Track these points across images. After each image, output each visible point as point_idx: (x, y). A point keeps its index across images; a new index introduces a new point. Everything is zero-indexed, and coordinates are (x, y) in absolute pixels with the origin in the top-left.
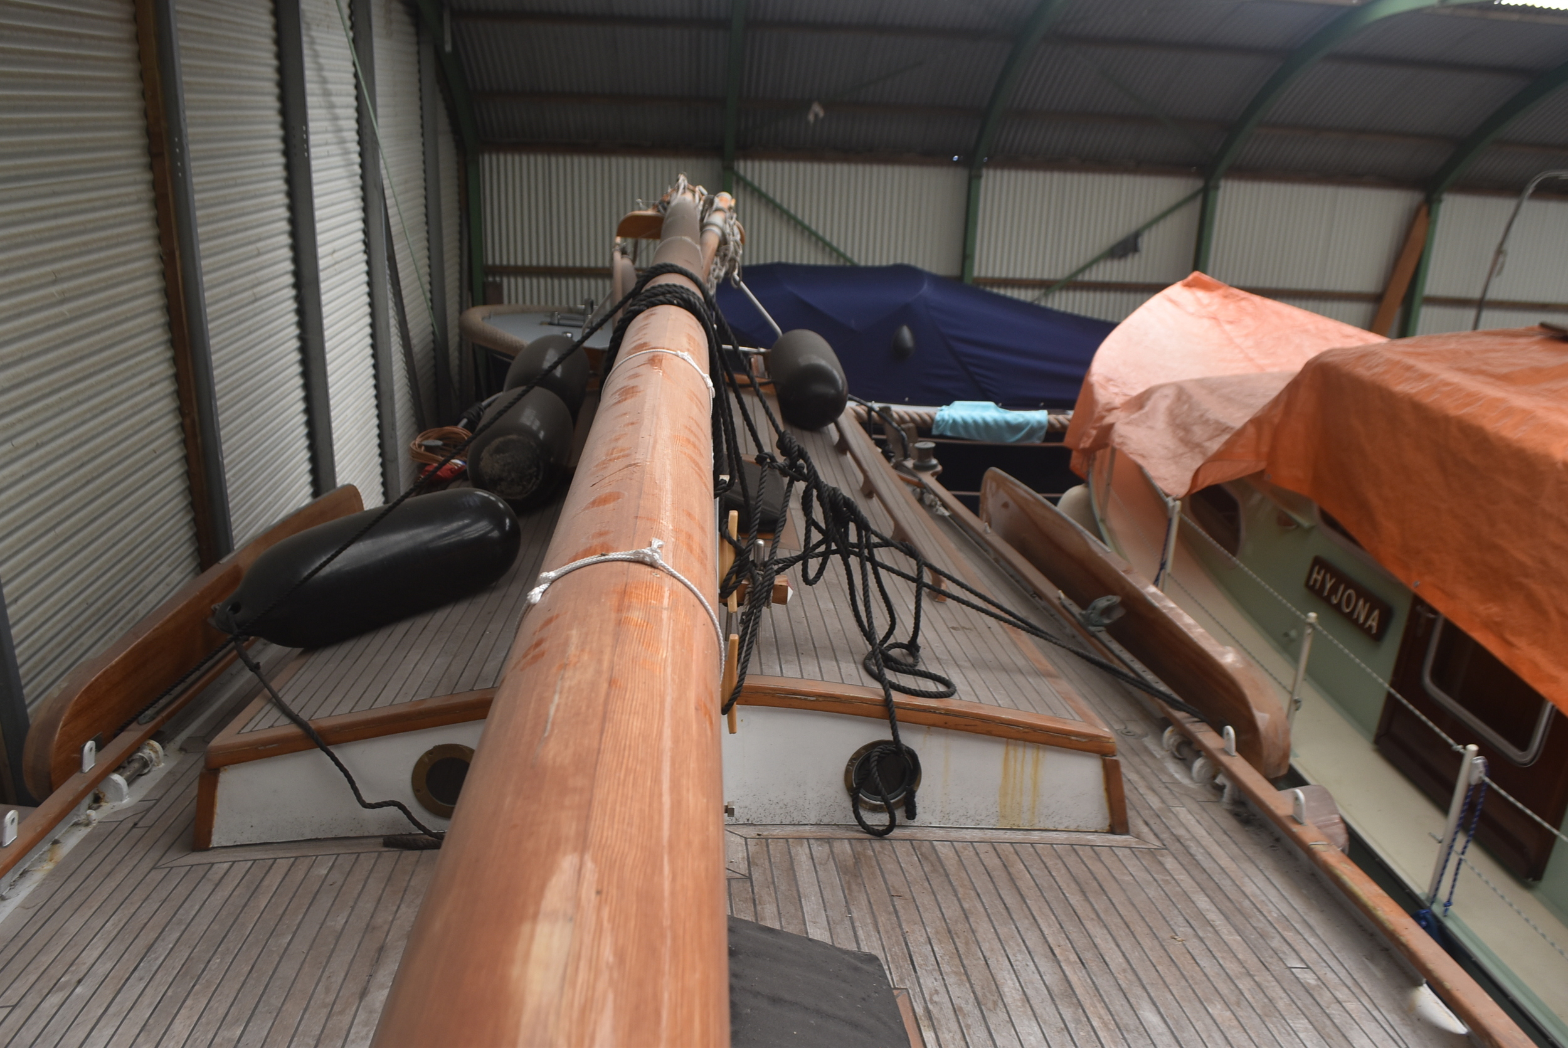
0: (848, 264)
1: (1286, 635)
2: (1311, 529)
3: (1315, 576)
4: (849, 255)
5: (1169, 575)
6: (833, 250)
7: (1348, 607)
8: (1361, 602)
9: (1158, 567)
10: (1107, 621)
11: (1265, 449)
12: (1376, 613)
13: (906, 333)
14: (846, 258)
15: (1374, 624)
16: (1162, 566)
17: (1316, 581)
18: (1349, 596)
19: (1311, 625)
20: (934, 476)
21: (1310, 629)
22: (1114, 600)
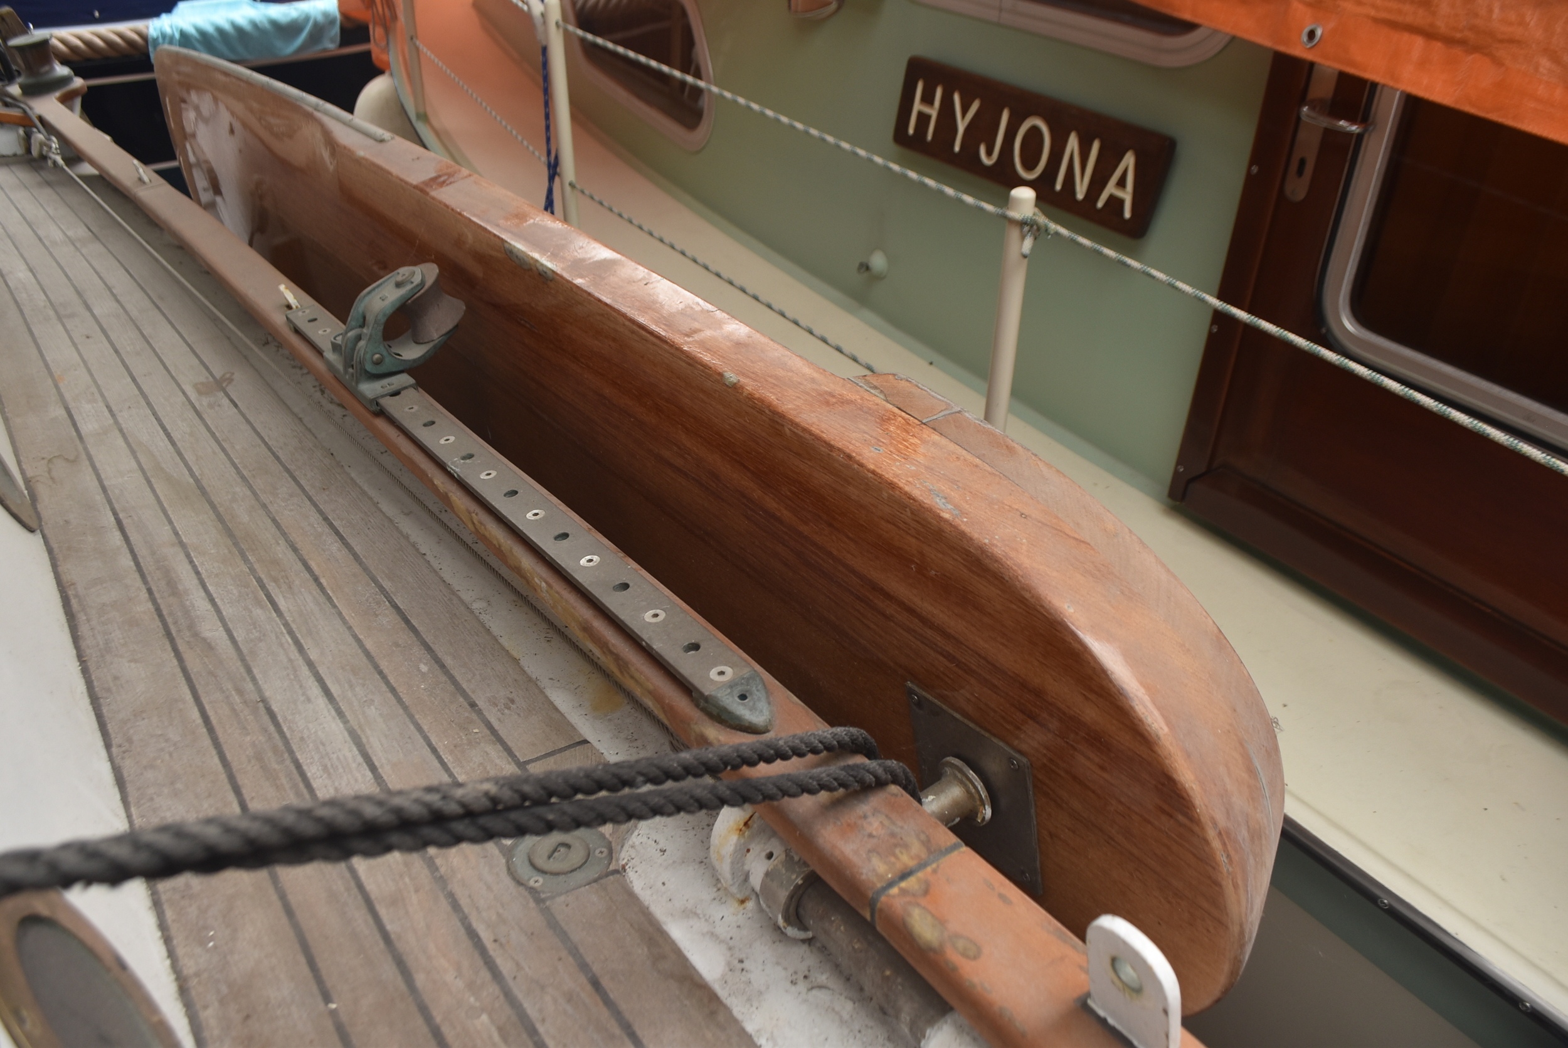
3: (918, 106)
7: (1029, 165)
8: (1073, 143)
10: (412, 353)
12: (1129, 160)
15: (1127, 196)
16: (554, 169)
17: (923, 119)
18: (1034, 135)
19: (1025, 224)
20: (66, 100)
21: (1023, 238)
22: (417, 279)
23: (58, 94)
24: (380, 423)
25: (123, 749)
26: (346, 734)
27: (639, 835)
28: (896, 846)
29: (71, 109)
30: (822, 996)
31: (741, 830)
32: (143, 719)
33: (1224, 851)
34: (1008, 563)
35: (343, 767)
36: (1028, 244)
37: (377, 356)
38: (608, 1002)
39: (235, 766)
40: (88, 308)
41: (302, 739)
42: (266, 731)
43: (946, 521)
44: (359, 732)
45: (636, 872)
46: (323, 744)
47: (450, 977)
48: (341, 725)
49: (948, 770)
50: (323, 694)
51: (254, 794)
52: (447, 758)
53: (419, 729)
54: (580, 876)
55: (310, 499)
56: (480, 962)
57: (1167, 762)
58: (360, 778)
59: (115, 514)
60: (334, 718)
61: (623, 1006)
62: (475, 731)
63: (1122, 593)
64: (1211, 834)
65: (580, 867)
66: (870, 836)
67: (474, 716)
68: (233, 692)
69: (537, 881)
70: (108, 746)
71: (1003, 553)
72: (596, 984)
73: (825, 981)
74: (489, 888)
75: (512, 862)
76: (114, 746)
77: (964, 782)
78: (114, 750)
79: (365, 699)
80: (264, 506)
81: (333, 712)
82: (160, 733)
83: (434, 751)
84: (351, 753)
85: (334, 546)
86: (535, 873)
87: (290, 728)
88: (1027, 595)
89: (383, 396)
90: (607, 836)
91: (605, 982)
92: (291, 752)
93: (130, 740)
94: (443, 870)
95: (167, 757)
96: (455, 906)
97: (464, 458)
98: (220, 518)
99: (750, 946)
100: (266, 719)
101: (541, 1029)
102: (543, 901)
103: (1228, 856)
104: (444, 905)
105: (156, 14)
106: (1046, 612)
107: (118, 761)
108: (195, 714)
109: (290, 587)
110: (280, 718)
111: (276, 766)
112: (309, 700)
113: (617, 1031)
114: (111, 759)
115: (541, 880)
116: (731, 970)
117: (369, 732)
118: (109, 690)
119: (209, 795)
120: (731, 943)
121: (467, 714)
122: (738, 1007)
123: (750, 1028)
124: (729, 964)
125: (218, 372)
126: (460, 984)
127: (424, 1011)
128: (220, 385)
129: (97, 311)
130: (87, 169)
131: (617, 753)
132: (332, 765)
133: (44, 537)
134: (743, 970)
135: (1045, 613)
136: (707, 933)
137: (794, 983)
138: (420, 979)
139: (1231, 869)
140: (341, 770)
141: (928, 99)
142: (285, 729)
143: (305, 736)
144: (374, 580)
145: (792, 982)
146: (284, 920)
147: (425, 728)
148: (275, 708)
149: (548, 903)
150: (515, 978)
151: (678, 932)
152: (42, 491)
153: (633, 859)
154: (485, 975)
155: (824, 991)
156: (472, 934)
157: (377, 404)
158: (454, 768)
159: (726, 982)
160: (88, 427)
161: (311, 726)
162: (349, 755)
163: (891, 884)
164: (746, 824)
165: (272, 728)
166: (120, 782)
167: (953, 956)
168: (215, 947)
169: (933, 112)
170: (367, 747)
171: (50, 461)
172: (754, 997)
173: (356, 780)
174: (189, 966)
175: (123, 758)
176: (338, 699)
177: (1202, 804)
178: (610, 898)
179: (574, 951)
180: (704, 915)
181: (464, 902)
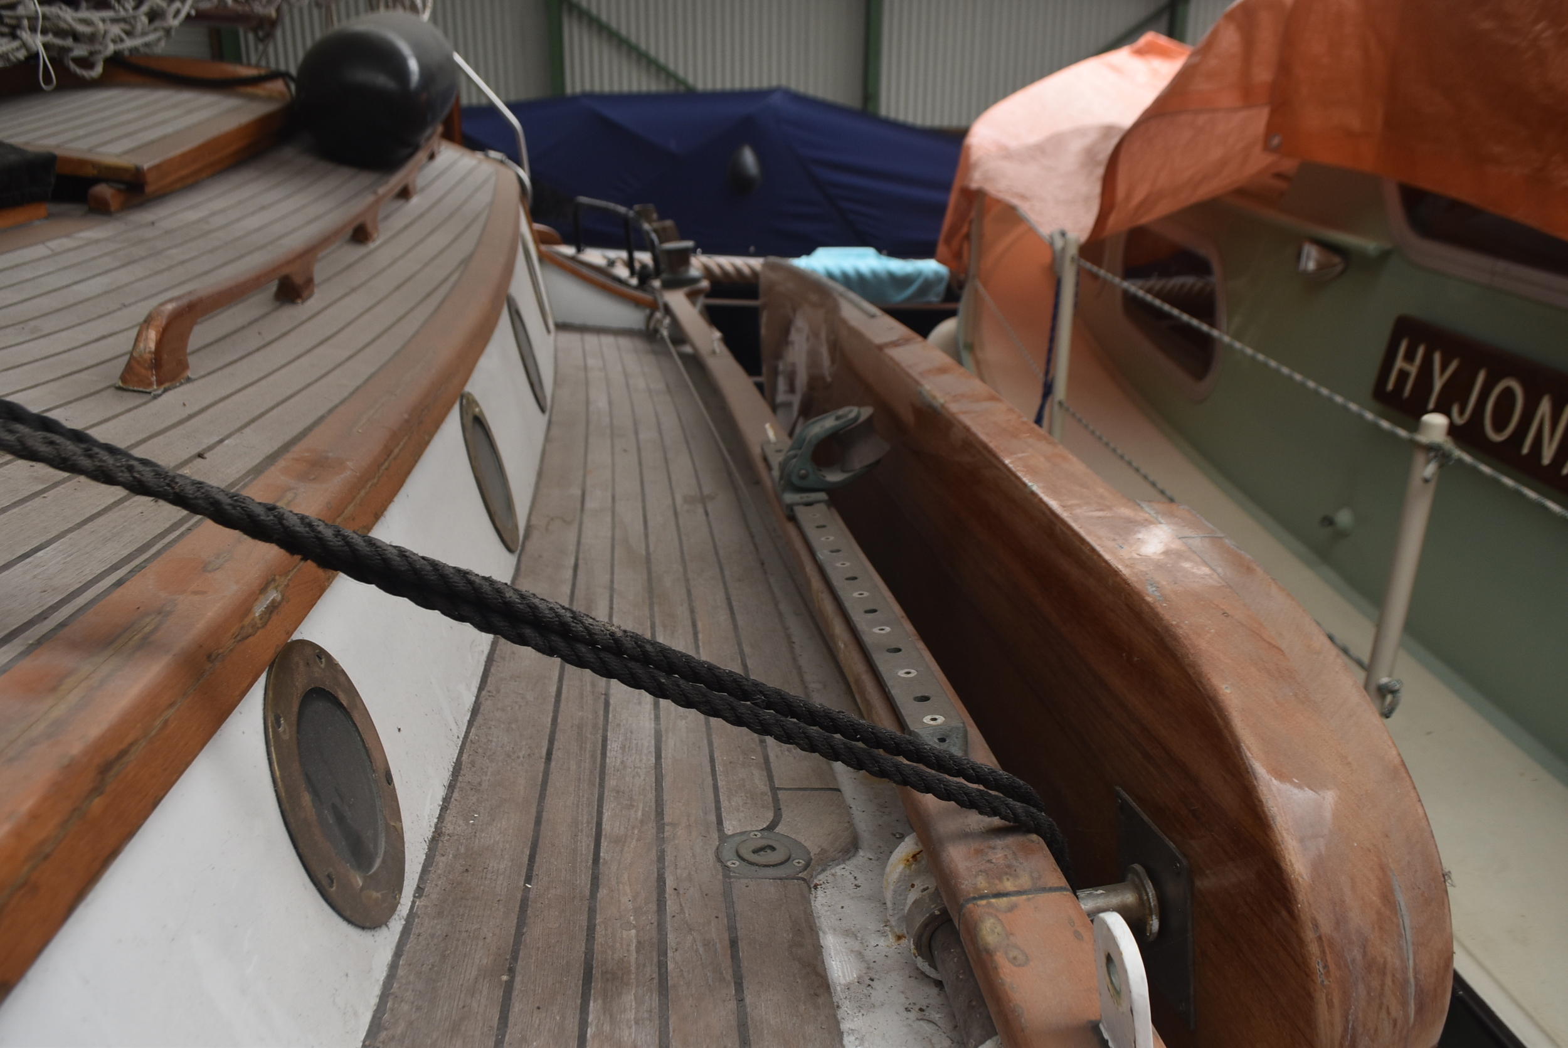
0: (681, 88)
1: (1328, 521)
2: (1384, 256)
3: (1399, 363)
4: (681, 73)
5: (1060, 403)
6: (670, 75)
7: (1499, 427)
8: (1545, 407)
9: (1039, 391)
11: (1263, 75)
13: (749, 158)
14: (678, 81)
16: (1048, 390)
18: (1508, 396)
19: (1432, 449)
20: (692, 296)
21: (1428, 462)
22: (852, 415)
23: (686, 289)
24: (790, 528)
25: (490, 694)
26: (653, 731)
27: (844, 868)
28: (1006, 874)
29: (694, 303)
30: (927, 1028)
31: (908, 861)
32: (515, 681)
33: (1322, 960)
34: (1185, 642)
35: (636, 750)
36: (1430, 470)
37: (803, 472)
38: (735, 956)
39: (560, 726)
40: (636, 433)
41: (619, 725)
42: (596, 713)
43: (1147, 603)
44: (663, 733)
45: (825, 892)
46: (631, 732)
47: (624, 899)
48: (653, 725)
49: (1130, 876)
50: (653, 703)
51: (561, 747)
52: (719, 768)
53: (710, 744)
54: (770, 872)
55: (725, 584)
56: (654, 897)
57: (1278, 848)
58: (644, 761)
59: (577, 559)
60: (651, 719)
61: (745, 964)
62: (752, 757)
63: (1296, 695)
64: (1309, 935)
65: (774, 866)
66: (990, 861)
67: (759, 749)
68: (588, 684)
69: (734, 864)
70: (481, 689)
71: (1185, 634)
72: (734, 943)
73: (937, 1019)
74: (694, 856)
75: (724, 845)
76: (485, 691)
77: (1139, 889)
78: (484, 693)
79: (681, 714)
80: (687, 581)
81: (652, 716)
82: (521, 692)
83: (712, 761)
84: (648, 744)
85: (723, 616)
86: (736, 857)
87: (614, 716)
88: (1191, 671)
89: (798, 504)
90: (812, 854)
91: (742, 945)
92: (605, 730)
93: (498, 691)
94: (666, 834)
95: (517, 708)
96: (661, 858)
97: (832, 551)
98: (650, 580)
99: (887, 973)
100: (601, 706)
101: (670, 954)
102: (730, 877)
103: (1326, 966)
104: (653, 855)
105: (798, 255)
106: (1203, 688)
107: (482, 699)
108: (553, 690)
109: (673, 633)
110: (611, 708)
111: (589, 736)
112: (640, 703)
113: (729, 977)
114: (478, 697)
115: (738, 863)
116: (858, 982)
117: (670, 735)
118: (504, 659)
119: (531, 738)
120: (872, 965)
121: (753, 746)
122: (846, 1009)
123: (845, 1026)
124: (859, 977)
125: (706, 491)
126: (630, 906)
127: (592, 912)
128: (703, 500)
129: (642, 436)
130: (687, 349)
131: (864, 811)
132: (629, 747)
133: (519, 561)
134: (869, 985)
135: (1201, 689)
136: (857, 951)
137: (907, 1010)
138: (602, 893)
139: (1326, 982)
140: (634, 751)
141: (1409, 357)
142: (610, 716)
143: (622, 724)
144: (740, 644)
145: (906, 1009)
146: (532, 825)
147: (715, 745)
148: (612, 701)
149: (732, 880)
150: (674, 916)
151: (831, 942)
152: (535, 535)
153: (828, 883)
154: (653, 907)
155: (931, 1025)
156: (661, 880)
157: (792, 510)
158: (720, 775)
159: (848, 989)
160: (590, 504)
161: (630, 719)
162: (646, 744)
163: (982, 897)
164: (914, 857)
165: (601, 713)
166: (475, 711)
167: (1000, 959)
168: (473, 824)
169: (1413, 369)
170: (663, 743)
171: (552, 519)
172: (865, 1006)
173: (641, 761)
174: (449, 828)
175: (486, 699)
176: (661, 709)
177: (1305, 900)
178: (785, 893)
179: (732, 918)
180: (862, 939)
181: (669, 858)
